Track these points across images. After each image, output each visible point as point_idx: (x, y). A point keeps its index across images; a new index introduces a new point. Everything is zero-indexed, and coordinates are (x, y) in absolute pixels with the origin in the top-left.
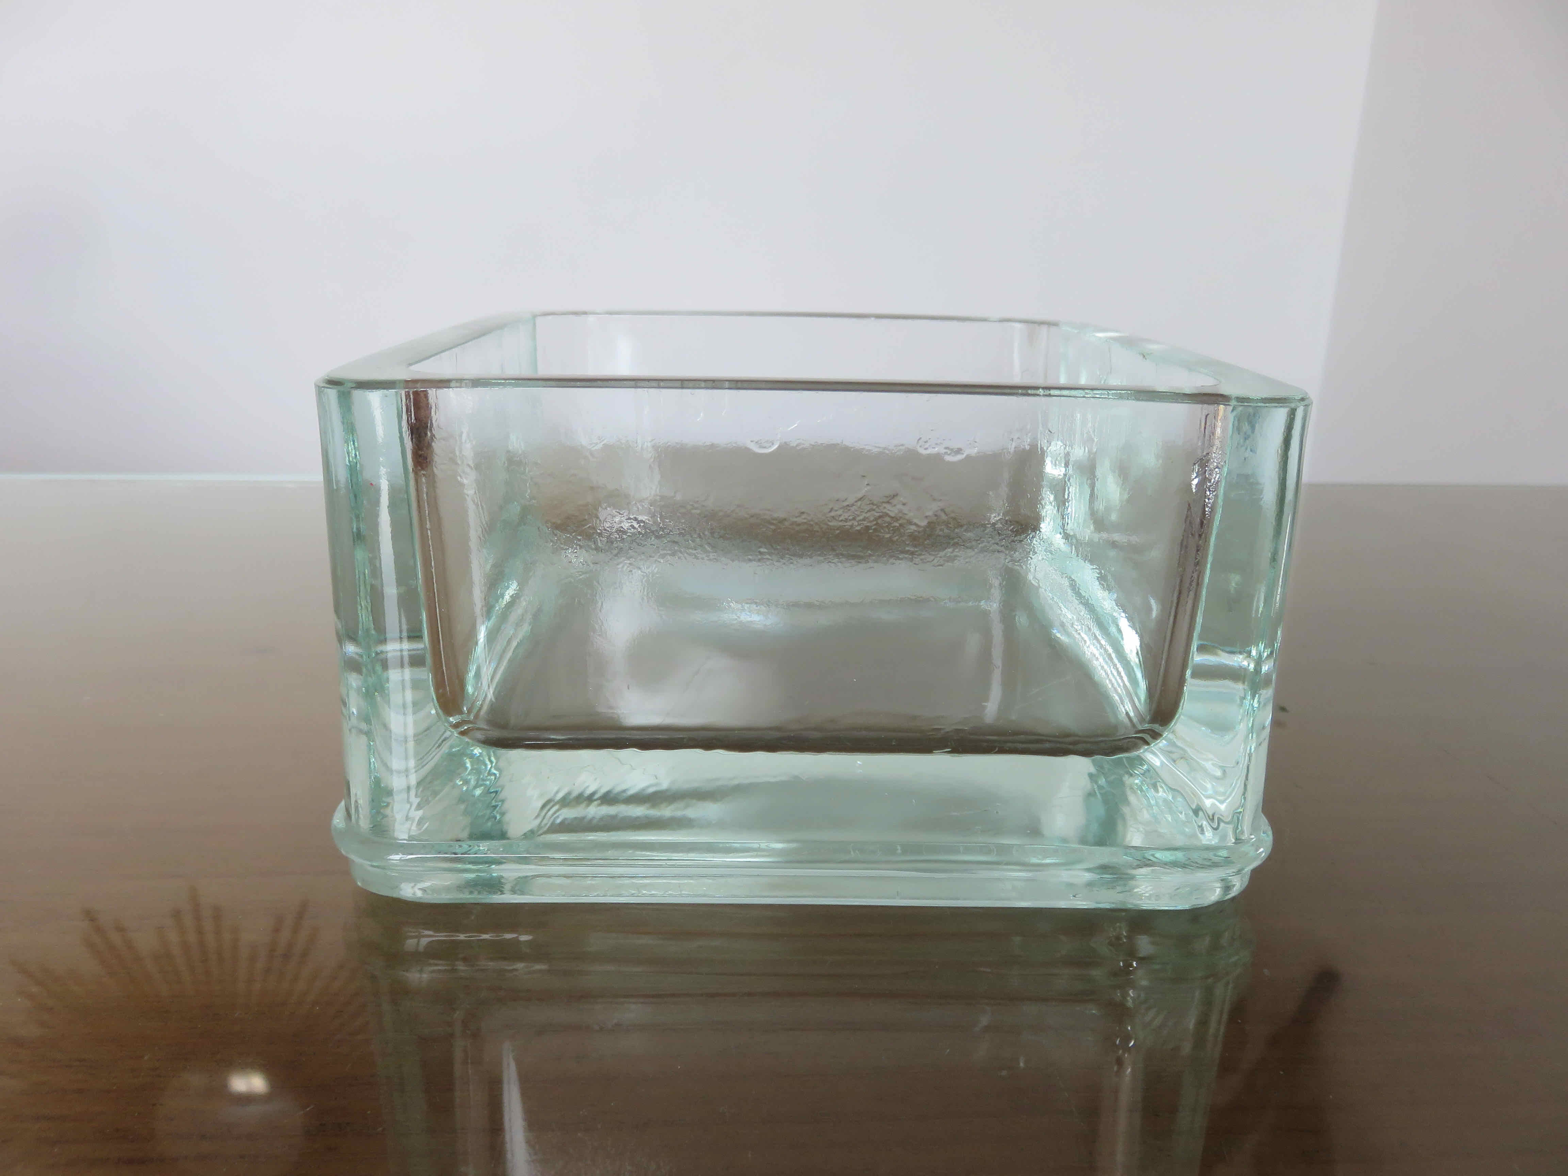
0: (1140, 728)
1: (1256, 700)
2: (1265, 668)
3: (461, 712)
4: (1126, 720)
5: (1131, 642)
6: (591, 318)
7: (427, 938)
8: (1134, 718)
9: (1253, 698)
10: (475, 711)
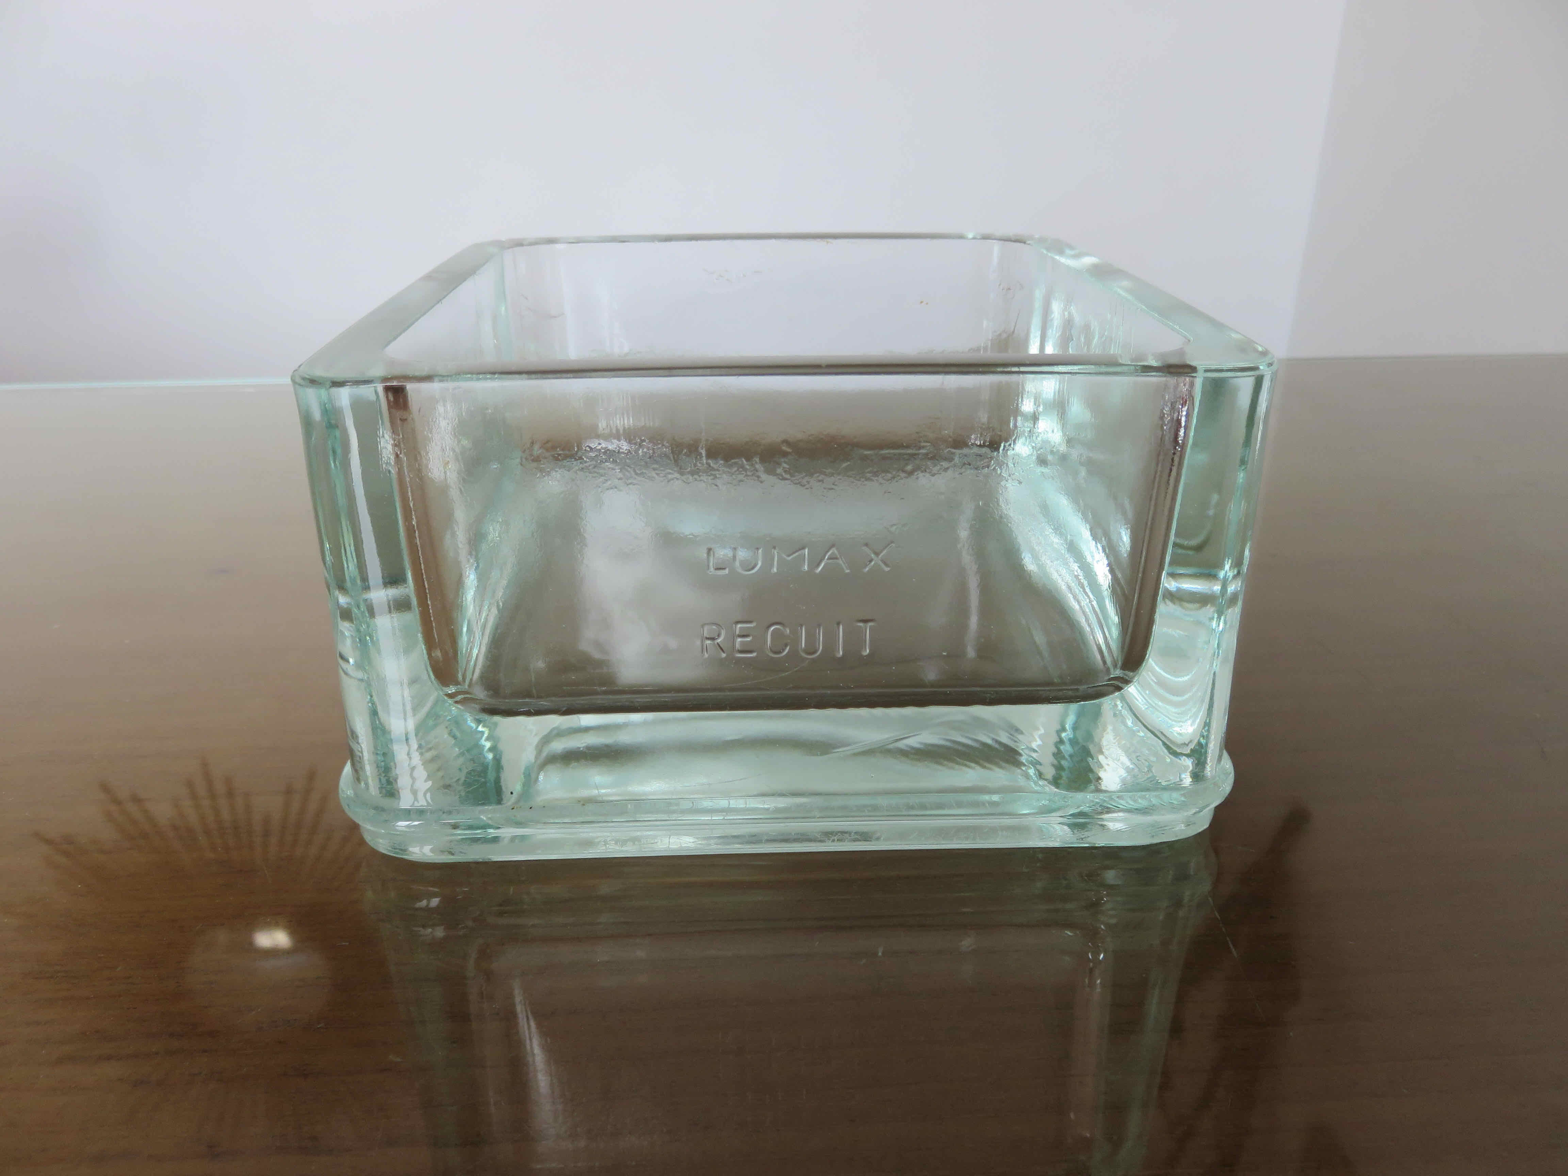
6: (558, 246)
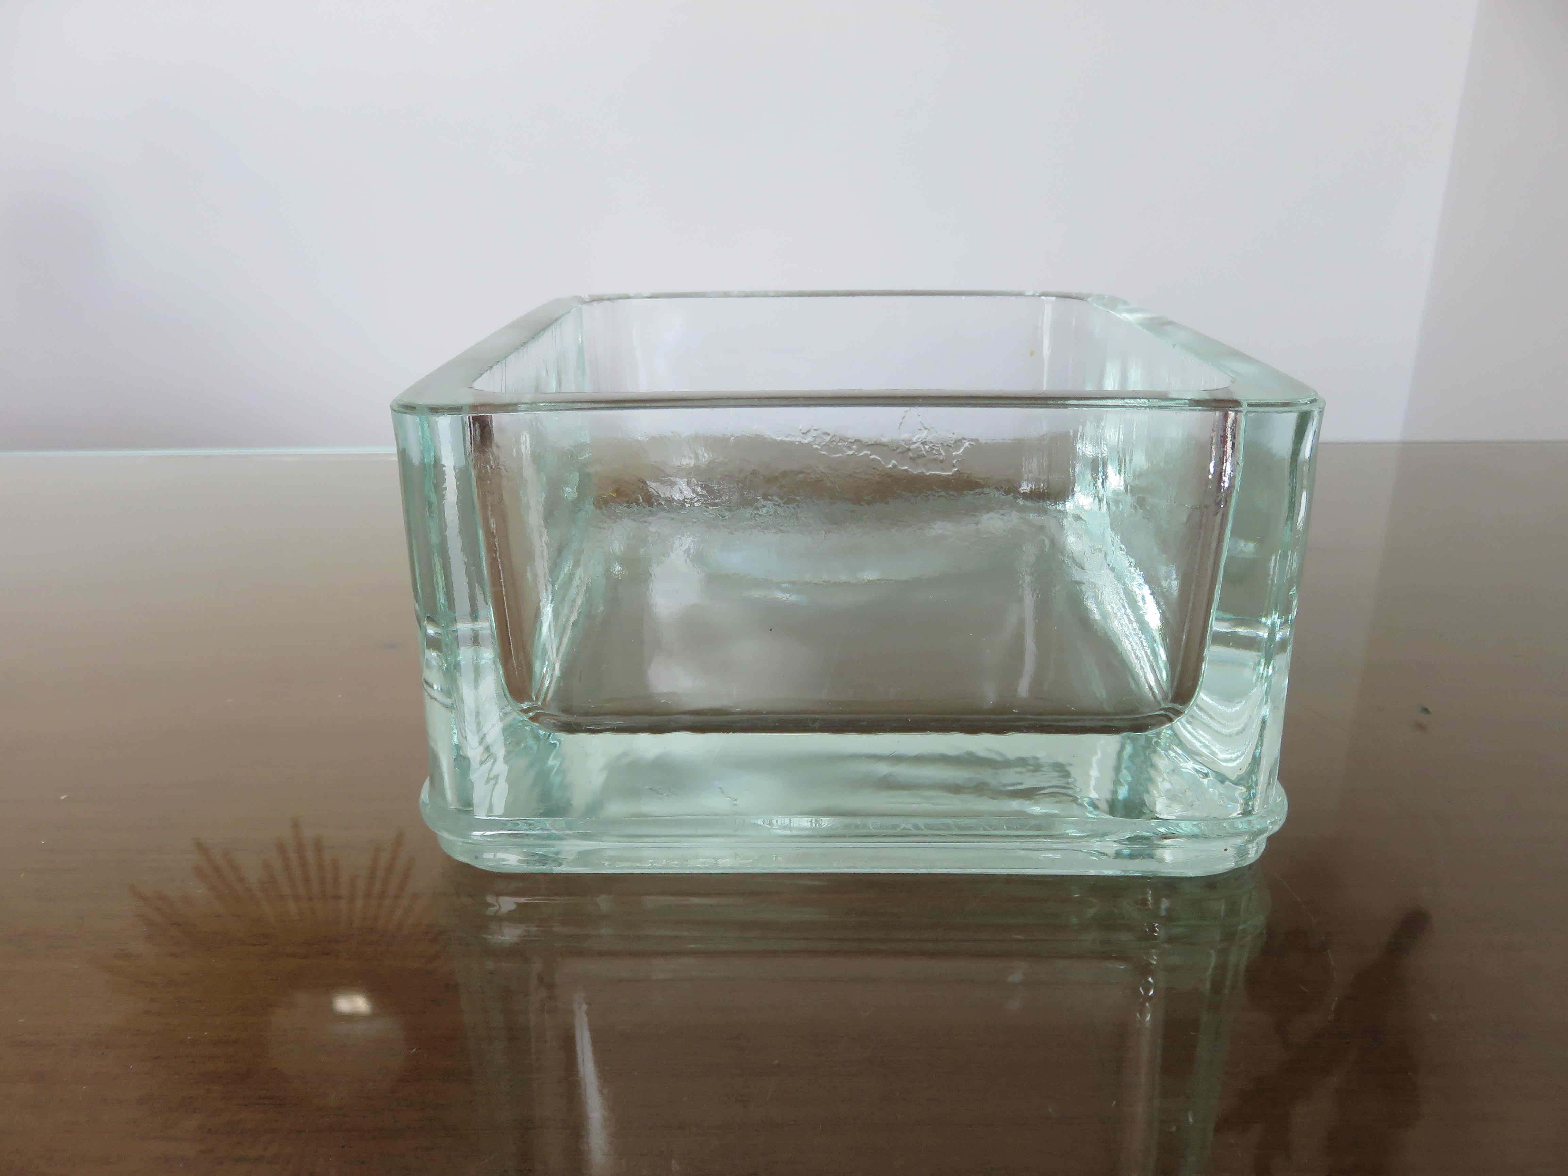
0: (1163, 706)
1: (1271, 667)
2: (1278, 637)
3: (530, 699)
4: (1152, 698)
5: (1153, 617)
7: (507, 904)
8: (1158, 695)
9: (1267, 664)
10: (542, 697)
